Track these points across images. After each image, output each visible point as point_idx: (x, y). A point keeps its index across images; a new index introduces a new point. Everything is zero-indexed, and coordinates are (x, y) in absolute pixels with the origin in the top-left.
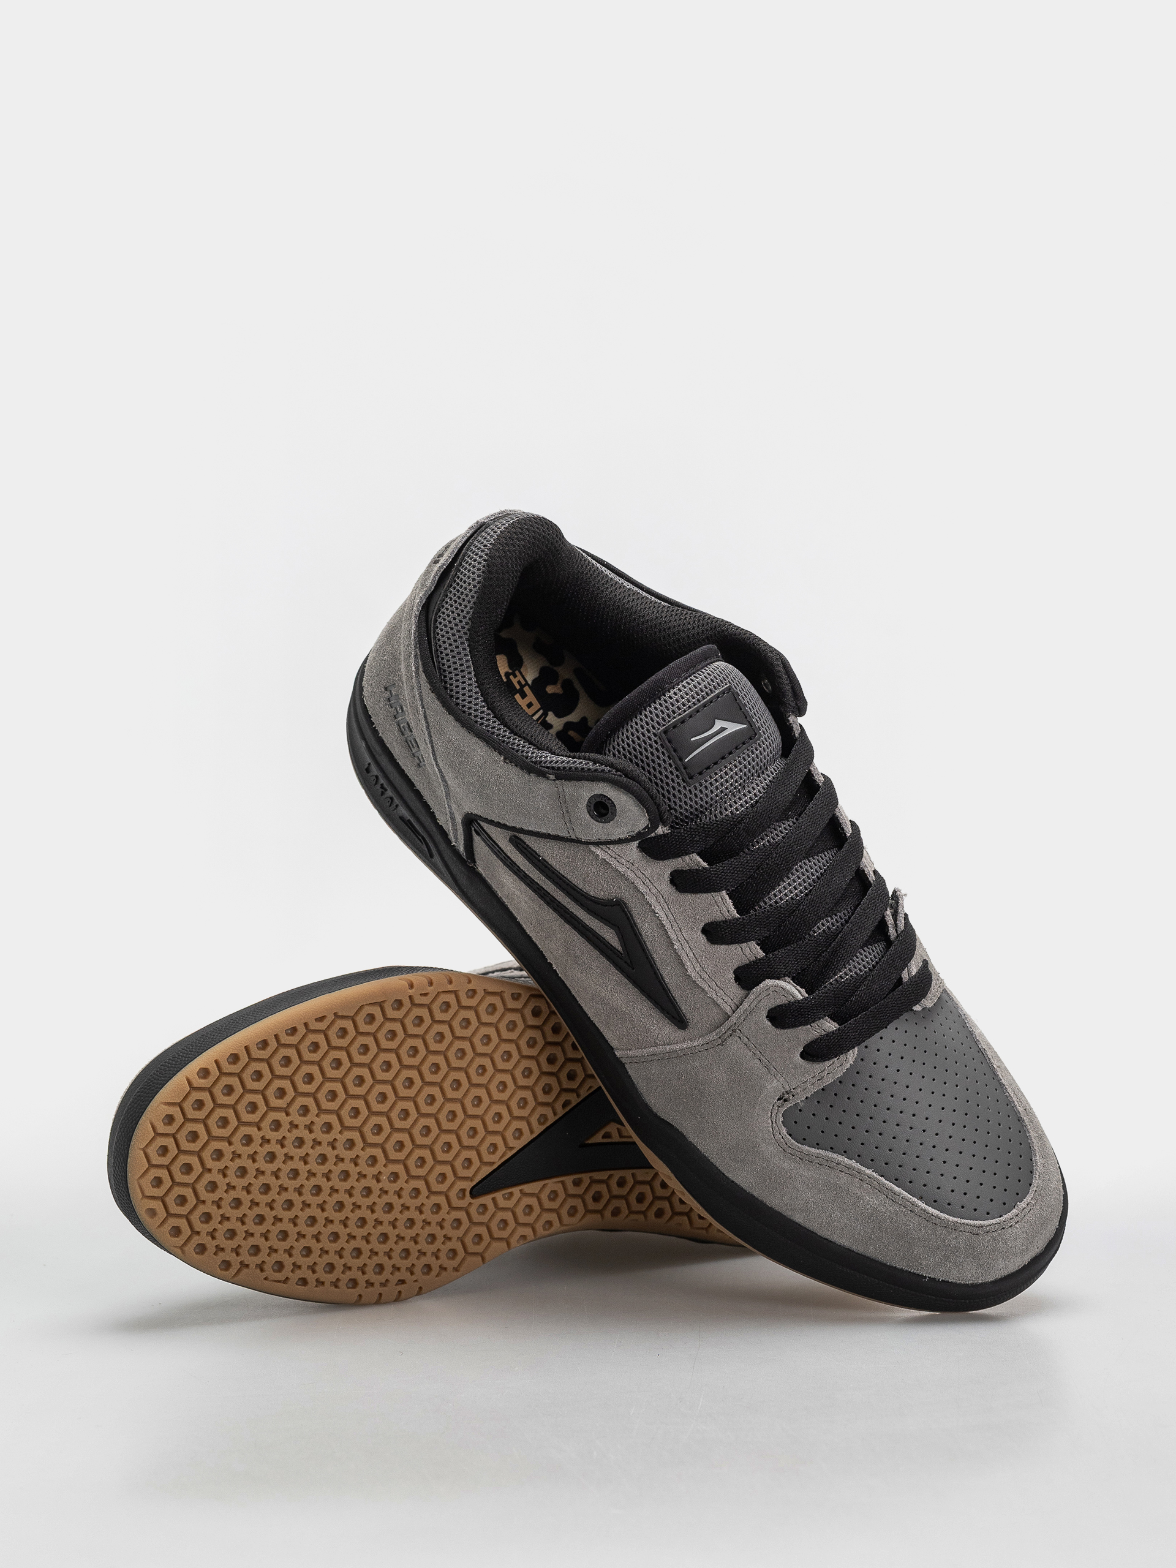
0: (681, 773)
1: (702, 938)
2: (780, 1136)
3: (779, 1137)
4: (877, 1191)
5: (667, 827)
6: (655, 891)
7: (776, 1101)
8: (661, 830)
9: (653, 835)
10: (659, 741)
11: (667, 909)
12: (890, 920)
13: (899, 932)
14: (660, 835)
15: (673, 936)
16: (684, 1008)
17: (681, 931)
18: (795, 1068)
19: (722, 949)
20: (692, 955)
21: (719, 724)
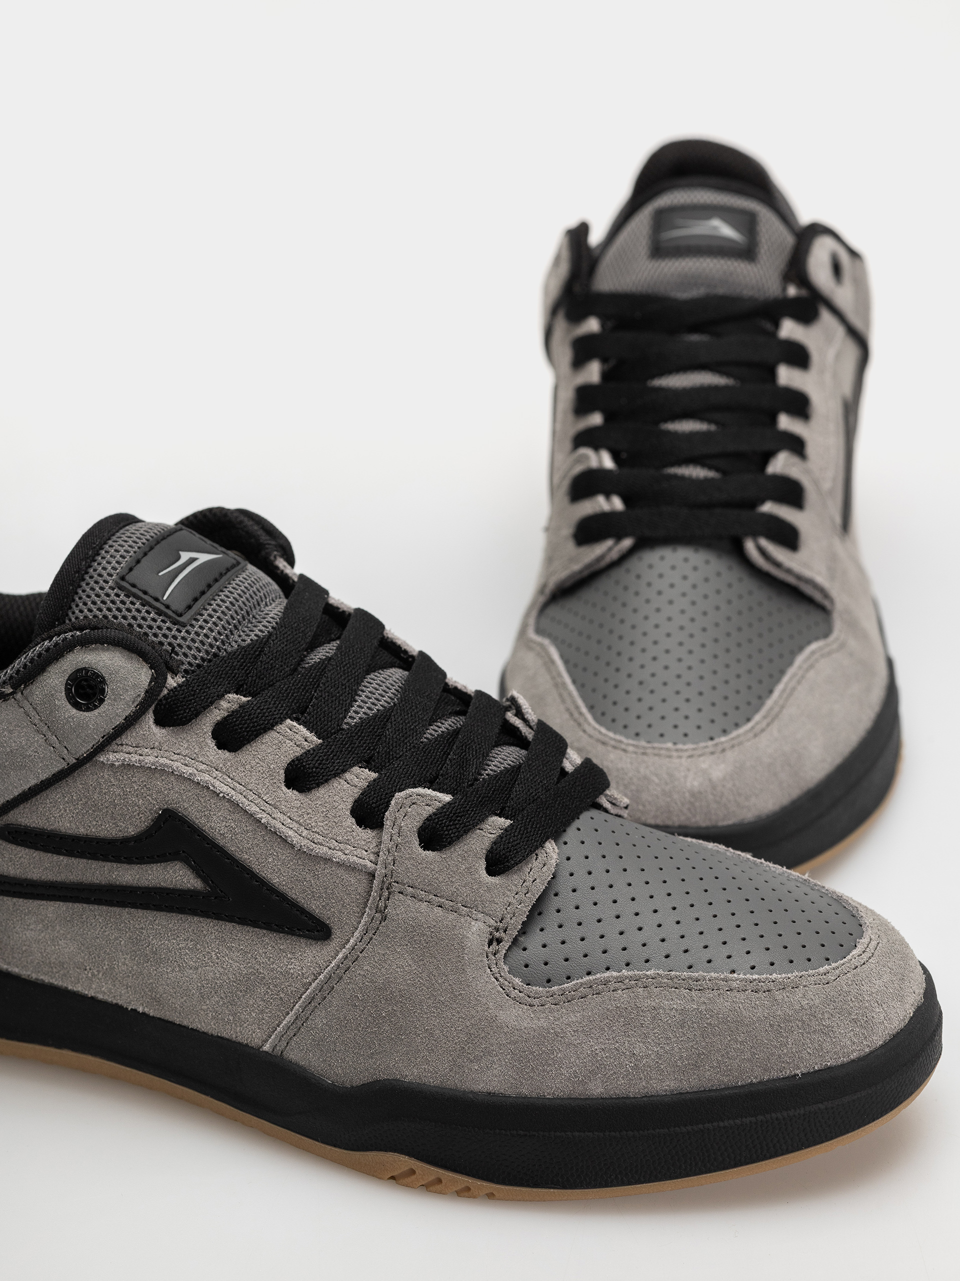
0: (166, 615)
1: (292, 794)
2: (516, 991)
3: (515, 993)
4: (673, 989)
5: (179, 675)
6: (203, 767)
7: (486, 948)
8: (172, 682)
9: (165, 692)
10: (120, 592)
11: (229, 780)
12: (517, 722)
13: (535, 727)
14: (175, 688)
15: (253, 809)
16: (314, 906)
17: (259, 797)
18: (489, 890)
19: (322, 793)
20: (289, 820)
21: (185, 556)
